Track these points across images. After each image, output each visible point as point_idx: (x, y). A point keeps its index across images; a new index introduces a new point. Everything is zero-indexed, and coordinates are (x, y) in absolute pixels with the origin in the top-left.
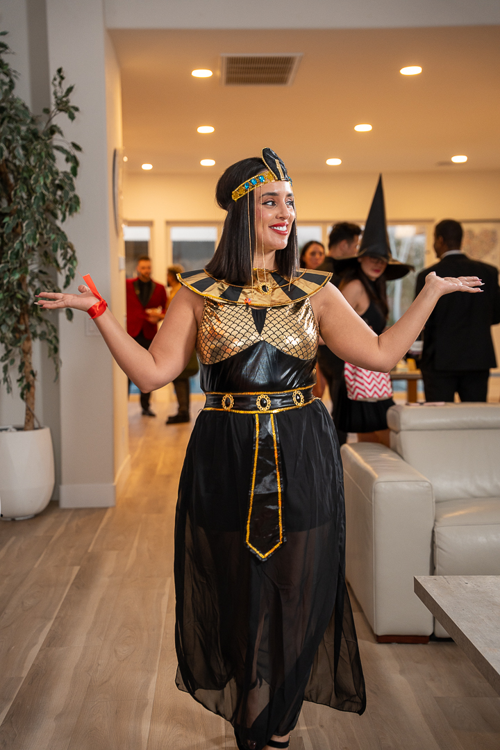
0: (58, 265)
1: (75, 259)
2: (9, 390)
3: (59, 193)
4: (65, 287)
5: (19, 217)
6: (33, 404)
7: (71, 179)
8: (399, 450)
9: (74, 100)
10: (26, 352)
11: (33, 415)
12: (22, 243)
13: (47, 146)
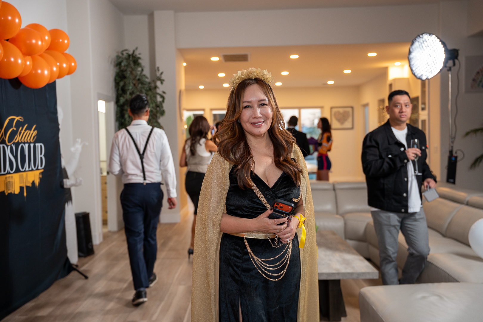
3: (158, 109)
13: (154, 93)
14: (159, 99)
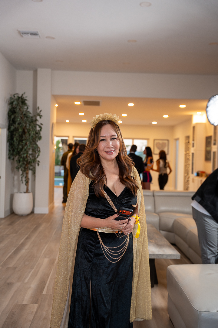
0: (36, 152)
1: (40, 151)
2: (23, 183)
3: (37, 135)
5: (27, 141)
6: (28, 186)
7: (40, 132)
10: (27, 174)
11: (28, 189)
12: (27, 147)
14: (38, 128)
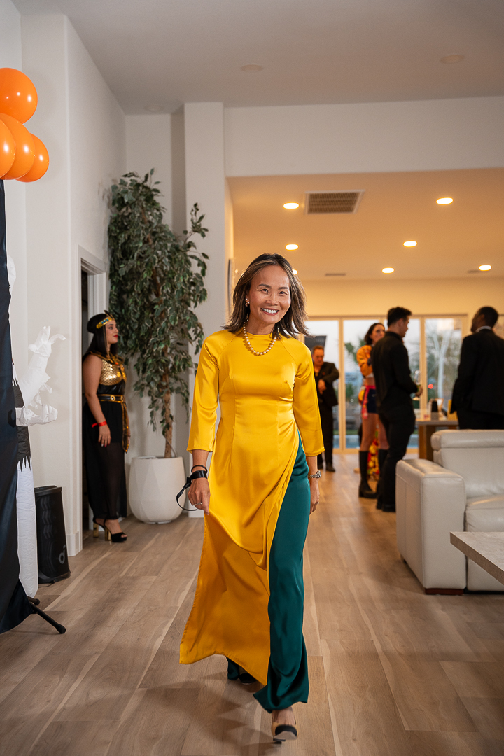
0: (191, 338)
1: (203, 334)
2: (155, 429)
3: (193, 288)
4: (196, 353)
5: (165, 305)
6: (171, 439)
7: (201, 278)
8: (440, 462)
9: (204, 224)
10: (167, 402)
11: (171, 448)
12: (167, 323)
13: (186, 255)
14: (195, 269)
